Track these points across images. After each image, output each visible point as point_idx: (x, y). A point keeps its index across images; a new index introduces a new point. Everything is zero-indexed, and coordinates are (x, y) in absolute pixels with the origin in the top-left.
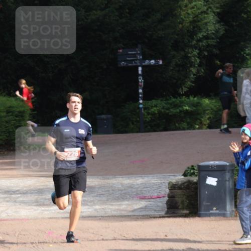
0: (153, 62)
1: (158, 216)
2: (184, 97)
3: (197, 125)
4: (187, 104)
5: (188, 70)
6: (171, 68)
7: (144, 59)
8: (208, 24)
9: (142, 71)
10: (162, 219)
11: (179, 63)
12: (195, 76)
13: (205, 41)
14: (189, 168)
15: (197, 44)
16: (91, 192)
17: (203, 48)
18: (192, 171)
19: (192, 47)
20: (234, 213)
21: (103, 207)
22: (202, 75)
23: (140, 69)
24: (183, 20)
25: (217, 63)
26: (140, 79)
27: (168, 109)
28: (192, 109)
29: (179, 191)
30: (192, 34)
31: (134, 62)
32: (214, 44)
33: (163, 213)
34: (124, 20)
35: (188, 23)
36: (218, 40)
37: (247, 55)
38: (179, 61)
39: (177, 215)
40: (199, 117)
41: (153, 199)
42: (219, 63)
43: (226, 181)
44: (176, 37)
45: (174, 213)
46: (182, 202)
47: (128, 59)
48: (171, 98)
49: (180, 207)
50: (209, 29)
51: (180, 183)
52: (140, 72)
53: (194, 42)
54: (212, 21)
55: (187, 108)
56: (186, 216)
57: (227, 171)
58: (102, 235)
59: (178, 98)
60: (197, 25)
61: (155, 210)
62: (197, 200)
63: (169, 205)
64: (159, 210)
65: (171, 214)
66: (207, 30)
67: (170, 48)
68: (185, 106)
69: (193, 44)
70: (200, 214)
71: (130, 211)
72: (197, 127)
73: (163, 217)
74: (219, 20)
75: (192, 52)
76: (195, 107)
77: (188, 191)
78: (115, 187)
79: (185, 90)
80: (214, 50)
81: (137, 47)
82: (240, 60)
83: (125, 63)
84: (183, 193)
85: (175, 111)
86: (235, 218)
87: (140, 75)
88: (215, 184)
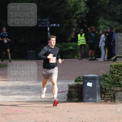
0: (55, 25)
1: (63, 101)
2: (69, 42)
3: (76, 56)
4: (71, 46)
5: (72, 29)
6: (64, 28)
7: (51, 23)
8: (81, 7)
9: (49, 29)
10: (65, 103)
11: (67, 26)
12: (75, 32)
13: (80, 15)
14: (78, 78)
15: (76, 17)
16: (29, 89)
17: (79, 19)
18: (79, 79)
19: (74, 18)
20: (100, 101)
21: (35, 97)
22: (78, 32)
23: (48, 28)
24: (69, 5)
25: (85, 26)
26: (49, 33)
27: (62, 48)
28: (74, 49)
29: (73, 89)
30: (74, 12)
31: (45, 25)
32: (84, 17)
33: (65, 100)
34: (41, 4)
35: (71, 6)
36: (86, 15)
37: (100, 23)
38: (67, 25)
39: (73, 101)
40: (77, 52)
41: (60, 93)
42: (86, 26)
43: (96, 84)
44: (66, 13)
45: (71, 100)
46: (75, 95)
47: (43, 23)
48: (63, 43)
49: (74, 97)
50: (82, 9)
51: (74, 85)
52: (48, 30)
53: (75, 16)
54: (84, 5)
55: (71, 48)
56: (76, 102)
57: (97, 80)
58: (36, 111)
59: (67, 43)
60: (76, 7)
61: (61, 99)
62: (82, 94)
63: (68, 96)
64: (63, 99)
65: (69, 100)
66: (81, 10)
67: (63, 18)
68: (71, 47)
69: (74, 16)
70: (84, 101)
71: (49, 99)
72: (76, 57)
73: (66, 102)
74: (87, 5)
75: (74, 21)
76: (75, 47)
77: (78, 89)
78: (40, 86)
79: (70, 39)
80: (84, 20)
81: (47, 17)
82: (96, 25)
83: (41, 25)
84: (75, 90)
85: (65, 49)
86: (101, 103)
87: (49, 31)
88: (91, 86)
